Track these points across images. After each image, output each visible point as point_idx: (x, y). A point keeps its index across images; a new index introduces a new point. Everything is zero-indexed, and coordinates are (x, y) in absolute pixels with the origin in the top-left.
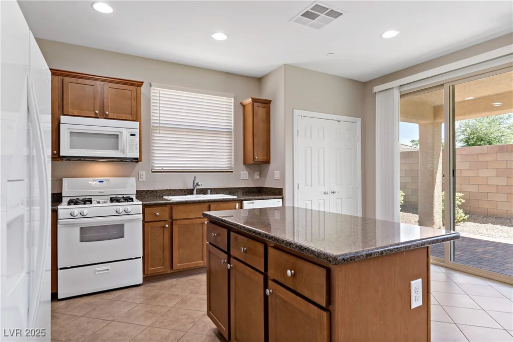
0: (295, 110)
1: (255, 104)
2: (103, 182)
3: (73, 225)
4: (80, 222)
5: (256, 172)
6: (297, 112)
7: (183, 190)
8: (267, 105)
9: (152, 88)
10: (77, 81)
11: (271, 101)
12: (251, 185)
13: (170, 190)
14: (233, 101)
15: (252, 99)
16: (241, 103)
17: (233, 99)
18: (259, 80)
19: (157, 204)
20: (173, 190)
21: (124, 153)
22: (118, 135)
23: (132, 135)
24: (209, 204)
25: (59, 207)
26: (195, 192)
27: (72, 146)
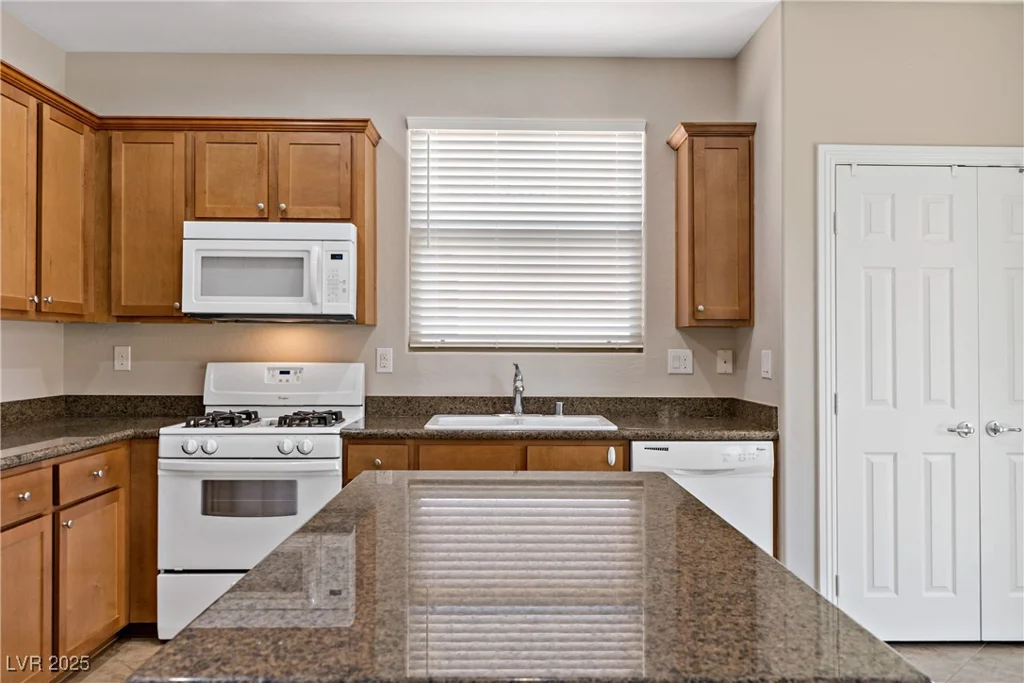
0: (822, 148)
1: (699, 141)
2: (288, 373)
3: (189, 474)
4: (199, 469)
5: (720, 352)
6: (828, 154)
7: (491, 399)
8: (743, 141)
9: (410, 130)
10: (223, 137)
11: (754, 125)
12: (703, 390)
13: (455, 398)
14: (642, 140)
15: (687, 126)
16: (668, 143)
17: (643, 133)
18: (729, 64)
19: (376, 435)
20: (463, 400)
21: (315, 304)
22: (302, 259)
23: (334, 257)
24: (525, 443)
25: (163, 430)
26: (518, 407)
27: (206, 290)
